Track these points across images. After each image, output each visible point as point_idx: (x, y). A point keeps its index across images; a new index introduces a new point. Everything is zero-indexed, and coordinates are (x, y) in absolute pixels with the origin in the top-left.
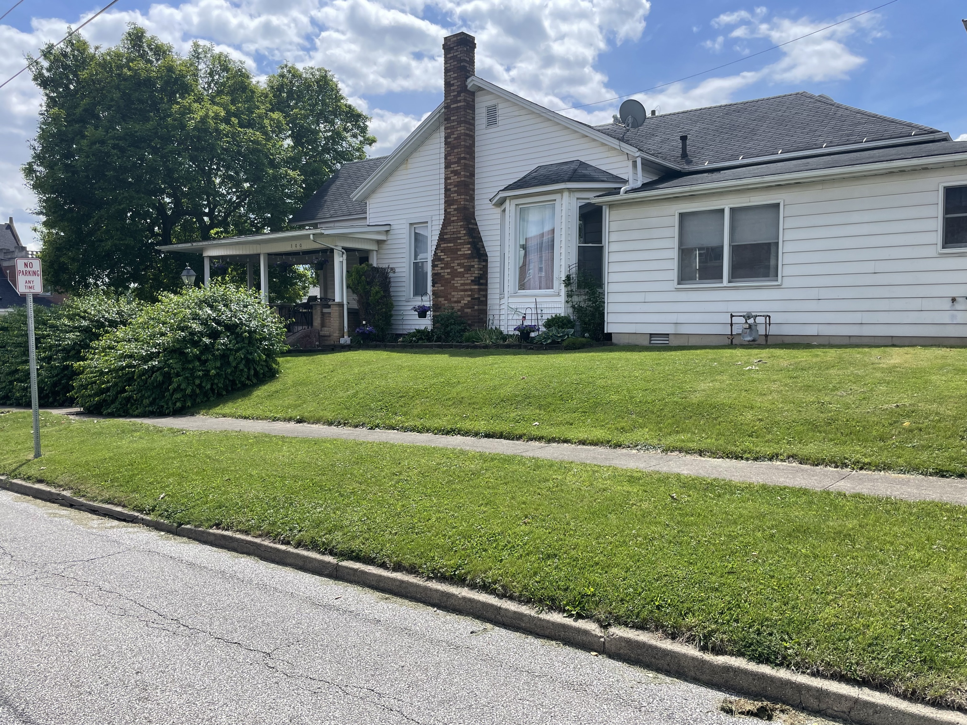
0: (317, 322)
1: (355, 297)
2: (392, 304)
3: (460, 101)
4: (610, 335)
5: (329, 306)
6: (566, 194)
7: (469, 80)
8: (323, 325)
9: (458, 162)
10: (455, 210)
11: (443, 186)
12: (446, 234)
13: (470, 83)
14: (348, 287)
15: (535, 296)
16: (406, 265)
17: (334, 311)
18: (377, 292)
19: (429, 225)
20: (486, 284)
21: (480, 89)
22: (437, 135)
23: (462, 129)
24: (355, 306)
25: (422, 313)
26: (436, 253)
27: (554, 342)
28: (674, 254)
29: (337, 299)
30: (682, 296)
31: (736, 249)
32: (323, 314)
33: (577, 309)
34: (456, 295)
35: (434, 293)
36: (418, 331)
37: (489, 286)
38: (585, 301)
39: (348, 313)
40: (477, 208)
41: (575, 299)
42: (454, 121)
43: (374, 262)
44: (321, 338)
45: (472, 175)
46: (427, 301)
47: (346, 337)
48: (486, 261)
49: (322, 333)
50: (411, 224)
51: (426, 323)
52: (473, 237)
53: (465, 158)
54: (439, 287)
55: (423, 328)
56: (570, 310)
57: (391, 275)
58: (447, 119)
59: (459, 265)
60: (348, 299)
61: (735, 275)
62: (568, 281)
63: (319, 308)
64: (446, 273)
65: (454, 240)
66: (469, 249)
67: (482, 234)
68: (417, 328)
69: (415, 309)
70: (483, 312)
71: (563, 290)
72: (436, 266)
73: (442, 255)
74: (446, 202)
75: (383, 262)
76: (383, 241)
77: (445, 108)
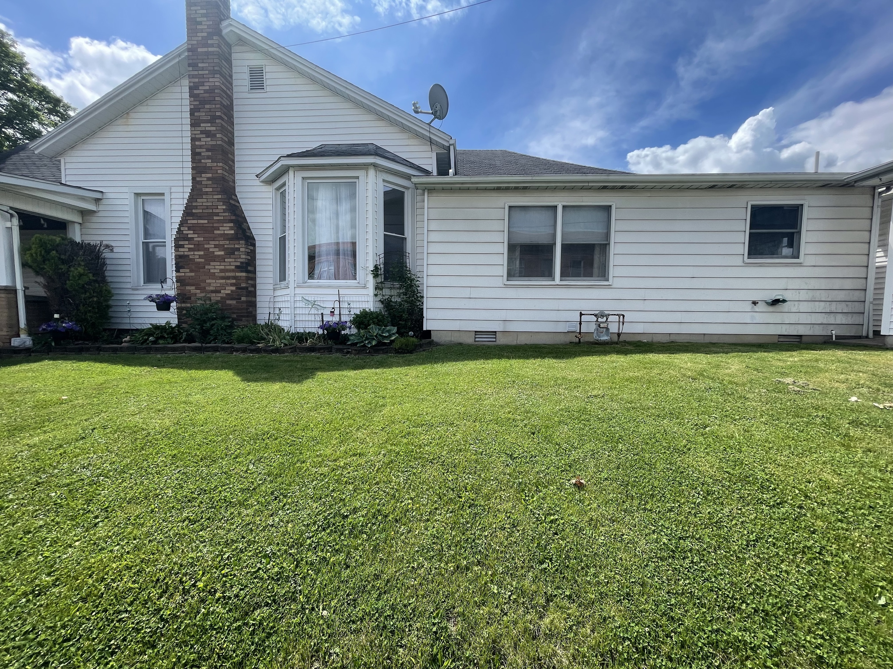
1: (41, 279)
2: (109, 292)
3: (212, 46)
4: (430, 331)
6: (372, 172)
7: (224, 24)
9: (209, 122)
10: (209, 179)
11: (189, 146)
12: (196, 207)
13: (226, 27)
14: (24, 265)
15: (335, 287)
16: (131, 244)
18: (81, 275)
19: (167, 197)
20: (254, 272)
21: (242, 41)
23: (213, 81)
24: (40, 291)
25: (162, 304)
26: (179, 231)
28: (503, 248)
29: (4, 282)
30: (513, 292)
31: (568, 248)
33: (387, 304)
35: (178, 280)
36: (156, 327)
37: (258, 274)
38: (399, 295)
39: (27, 302)
40: (238, 183)
41: (387, 292)
42: (203, 69)
43: (76, 236)
45: (231, 143)
46: (169, 290)
47: (24, 335)
48: (254, 245)
50: (137, 195)
51: (169, 317)
52: (235, 215)
53: (220, 119)
54: (186, 272)
55: (163, 322)
56: (381, 306)
57: (106, 254)
58: (193, 65)
59: (216, 246)
60: (24, 283)
61: (566, 274)
62: (376, 272)
64: (197, 256)
65: (209, 216)
66: (231, 228)
67: (246, 214)
68: (154, 322)
69: (151, 299)
70: (253, 304)
71: (371, 282)
72: (182, 246)
73: (190, 234)
74: (193, 168)
75: (93, 239)
76: (92, 213)
77: (189, 50)
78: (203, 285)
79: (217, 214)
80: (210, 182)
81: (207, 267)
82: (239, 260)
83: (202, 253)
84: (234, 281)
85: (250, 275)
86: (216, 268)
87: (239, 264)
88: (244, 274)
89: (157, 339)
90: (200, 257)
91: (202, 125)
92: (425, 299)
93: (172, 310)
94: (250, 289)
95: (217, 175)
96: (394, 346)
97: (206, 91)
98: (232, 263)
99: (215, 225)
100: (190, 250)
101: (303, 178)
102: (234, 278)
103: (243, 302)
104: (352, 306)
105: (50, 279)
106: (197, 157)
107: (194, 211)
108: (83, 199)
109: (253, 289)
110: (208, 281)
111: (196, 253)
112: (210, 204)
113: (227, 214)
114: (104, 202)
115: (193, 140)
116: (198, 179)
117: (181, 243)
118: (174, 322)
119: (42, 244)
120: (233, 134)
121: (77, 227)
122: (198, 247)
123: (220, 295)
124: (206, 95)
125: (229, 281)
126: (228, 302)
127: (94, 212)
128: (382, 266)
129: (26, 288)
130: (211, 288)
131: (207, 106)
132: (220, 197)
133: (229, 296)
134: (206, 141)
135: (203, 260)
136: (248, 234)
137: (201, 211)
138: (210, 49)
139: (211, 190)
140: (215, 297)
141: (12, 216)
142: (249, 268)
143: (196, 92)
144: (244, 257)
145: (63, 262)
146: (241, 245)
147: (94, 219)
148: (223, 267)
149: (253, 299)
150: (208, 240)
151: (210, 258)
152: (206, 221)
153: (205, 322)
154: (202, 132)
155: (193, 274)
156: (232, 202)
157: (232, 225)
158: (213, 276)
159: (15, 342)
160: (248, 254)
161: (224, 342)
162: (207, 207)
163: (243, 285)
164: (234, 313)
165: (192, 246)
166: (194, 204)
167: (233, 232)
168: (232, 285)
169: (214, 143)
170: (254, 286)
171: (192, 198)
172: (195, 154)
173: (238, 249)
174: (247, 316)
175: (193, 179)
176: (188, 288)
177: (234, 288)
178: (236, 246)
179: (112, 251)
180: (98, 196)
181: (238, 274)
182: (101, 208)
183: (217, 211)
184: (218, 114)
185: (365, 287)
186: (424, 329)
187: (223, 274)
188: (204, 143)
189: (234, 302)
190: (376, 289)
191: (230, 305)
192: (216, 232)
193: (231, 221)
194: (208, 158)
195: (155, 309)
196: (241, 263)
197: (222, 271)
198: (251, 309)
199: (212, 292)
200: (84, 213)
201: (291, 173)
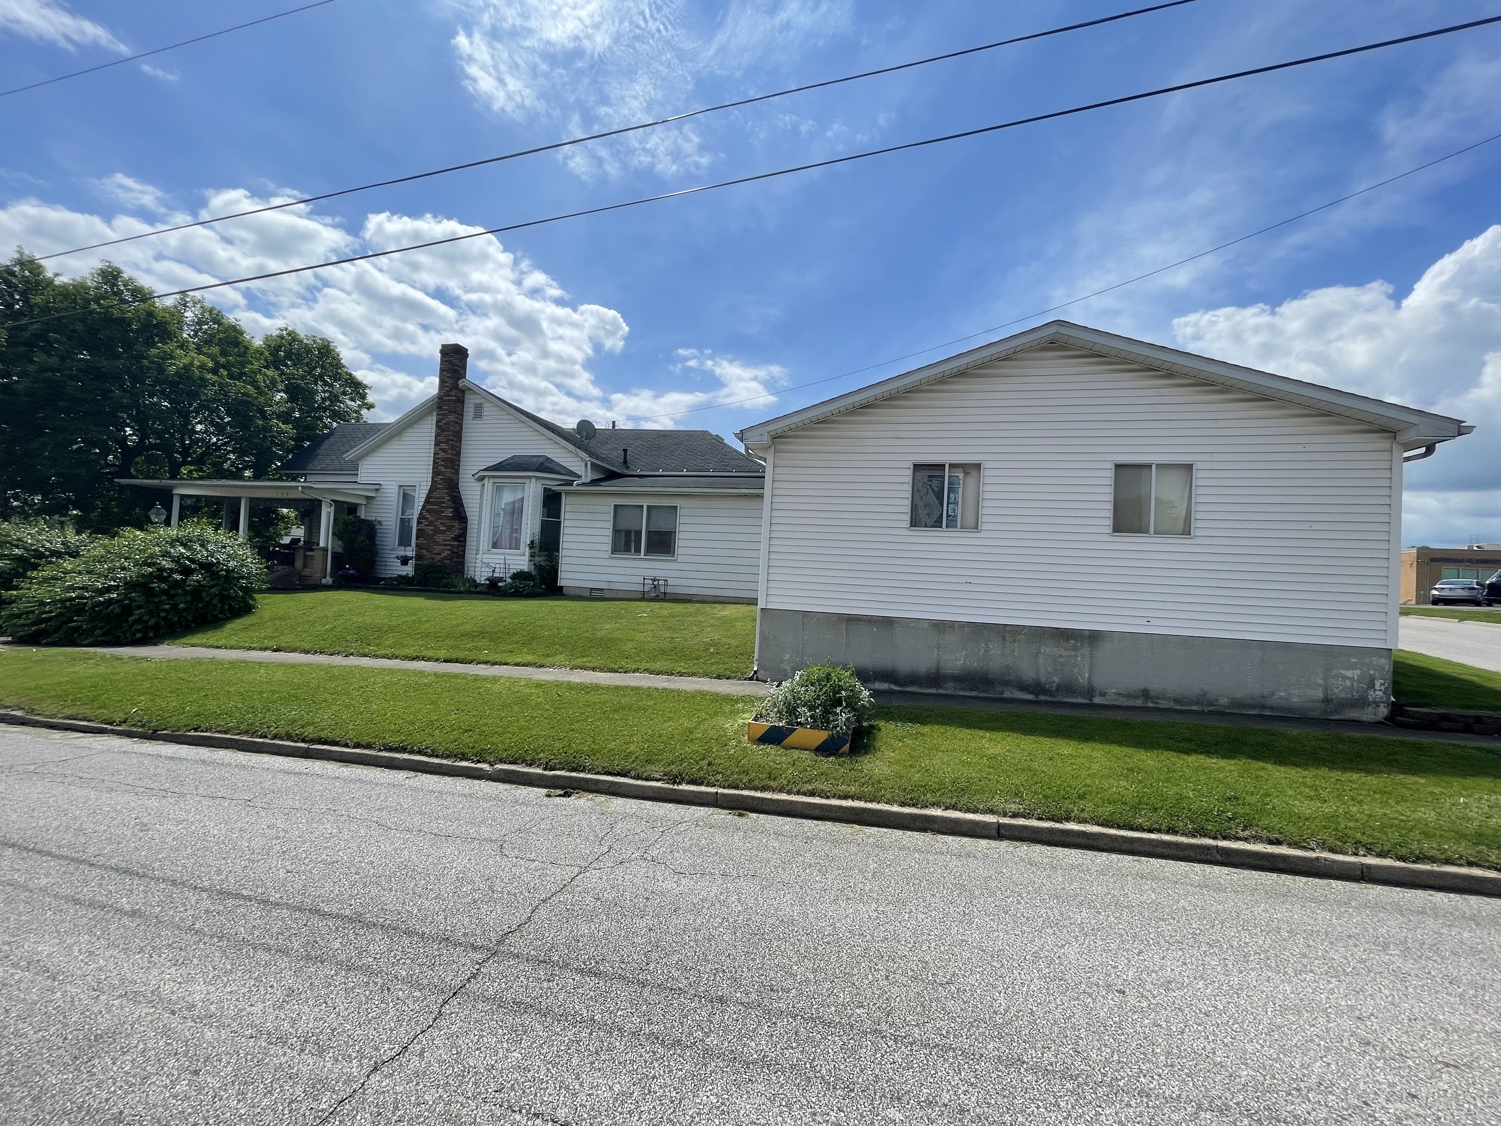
0: (299, 563)
1: (340, 542)
2: (377, 552)
3: (451, 396)
4: (562, 587)
5: (312, 550)
6: (533, 480)
7: (461, 381)
8: (305, 566)
9: (446, 442)
10: (441, 479)
11: (432, 459)
12: (432, 498)
13: (461, 383)
14: (334, 534)
15: (503, 554)
16: (393, 519)
17: (317, 555)
18: (362, 541)
19: (417, 489)
20: (465, 541)
21: (469, 389)
22: (430, 418)
23: (452, 417)
24: (340, 550)
25: (405, 561)
26: (421, 513)
27: (516, 591)
28: (610, 532)
29: (322, 544)
30: (614, 563)
31: (649, 533)
32: (305, 556)
33: (538, 567)
34: (437, 549)
35: (417, 545)
36: (400, 576)
37: (468, 543)
38: (544, 561)
39: (333, 557)
40: (461, 480)
41: (537, 559)
42: (445, 410)
43: (362, 514)
44: (301, 577)
45: (459, 454)
46: (410, 552)
47: (328, 578)
48: (466, 523)
49: (304, 573)
50: (400, 486)
51: (408, 570)
52: (455, 503)
53: (452, 440)
54: (422, 541)
55: (404, 573)
56: (532, 567)
57: (378, 527)
58: (439, 408)
59: (441, 524)
60: (332, 544)
61: (648, 551)
62: (532, 545)
63: (302, 552)
64: (429, 530)
65: (439, 504)
66: (451, 512)
67: (464, 501)
68: (399, 573)
69: (398, 558)
70: (462, 564)
71: (528, 551)
72: (421, 523)
73: (427, 515)
74: (433, 472)
75: (371, 517)
76: (372, 498)
77: (439, 398)
78: (430, 549)
79: (444, 503)
80: (443, 481)
81: (434, 537)
82: (454, 533)
83: (432, 528)
86: (440, 538)
87: (453, 536)
89: (402, 582)
90: (432, 530)
91: (441, 445)
92: (560, 565)
93: (410, 565)
94: (460, 553)
95: (447, 476)
97: (445, 424)
98: (450, 535)
99: (442, 509)
100: (426, 525)
101: (493, 484)
103: (456, 562)
104: (512, 567)
105: (346, 543)
106: (436, 465)
108: (369, 489)
109: (463, 553)
110: (434, 547)
111: (429, 528)
112: (441, 495)
113: (452, 503)
114: (382, 491)
115: (435, 454)
116: (435, 479)
117: (421, 520)
118: (411, 573)
119: (345, 521)
120: (460, 449)
121: (363, 507)
122: (431, 523)
123: (441, 556)
125: (447, 548)
126: (445, 561)
127: (374, 497)
128: (537, 541)
129: (333, 548)
130: (436, 552)
131: (445, 433)
132: (449, 491)
133: (446, 558)
134: (442, 455)
135: (433, 533)
136: (463, 515)
137: (434, 500)
138: (450, 398)
139: (443, 486)
140: (438, 558)
141: (331, 505)
142: (461, 539)
143: (440, 424)
144: (459, 531)
145: (354, 532)
146: (456, 524)
147: (374, 503)
148: (444, 538)
149: (463, 560)
150: (437, 519)
151: (437, 531)
152: (437, 507)
153: (429, 574)
154: (441, 449)
155: (426, 542)
156: (456, 494)
157: (454, 510)
158: (437, 543)
159: (324, 581)
160: (461, 529)
162: (439, 498)
163: (455, 550)
164: (448, 568)
165: (428, 523)
166: (431, 495)
167: (454, 515)
168: (450, 550)
169: (448, 455)
170: (464, 551)
171: (431, 491)
172: (435, 463)
173: (454, 526)
175: (433, 479)
176: (422, 551)
177: (451, 552)
178: (454, 524)
179: (381, 524)
180: (376, 488)
181: (454, 543)
182: (379, 495)
183: (446, 500)
184: (451, 438)
185: (524, 555)
186: (557, 584)
187: (444, 543)
188: (440, 456)
189: (448, 562)
190: (530, 556)
192: (442, 514)
193: (451, 507)
194: (442, 466)
195: (399, 564)
196: (457, 535)
197: (443, 540)
198: (460, 567)
199: (436, 554)
200: (368, 498)
201: (486, 479)
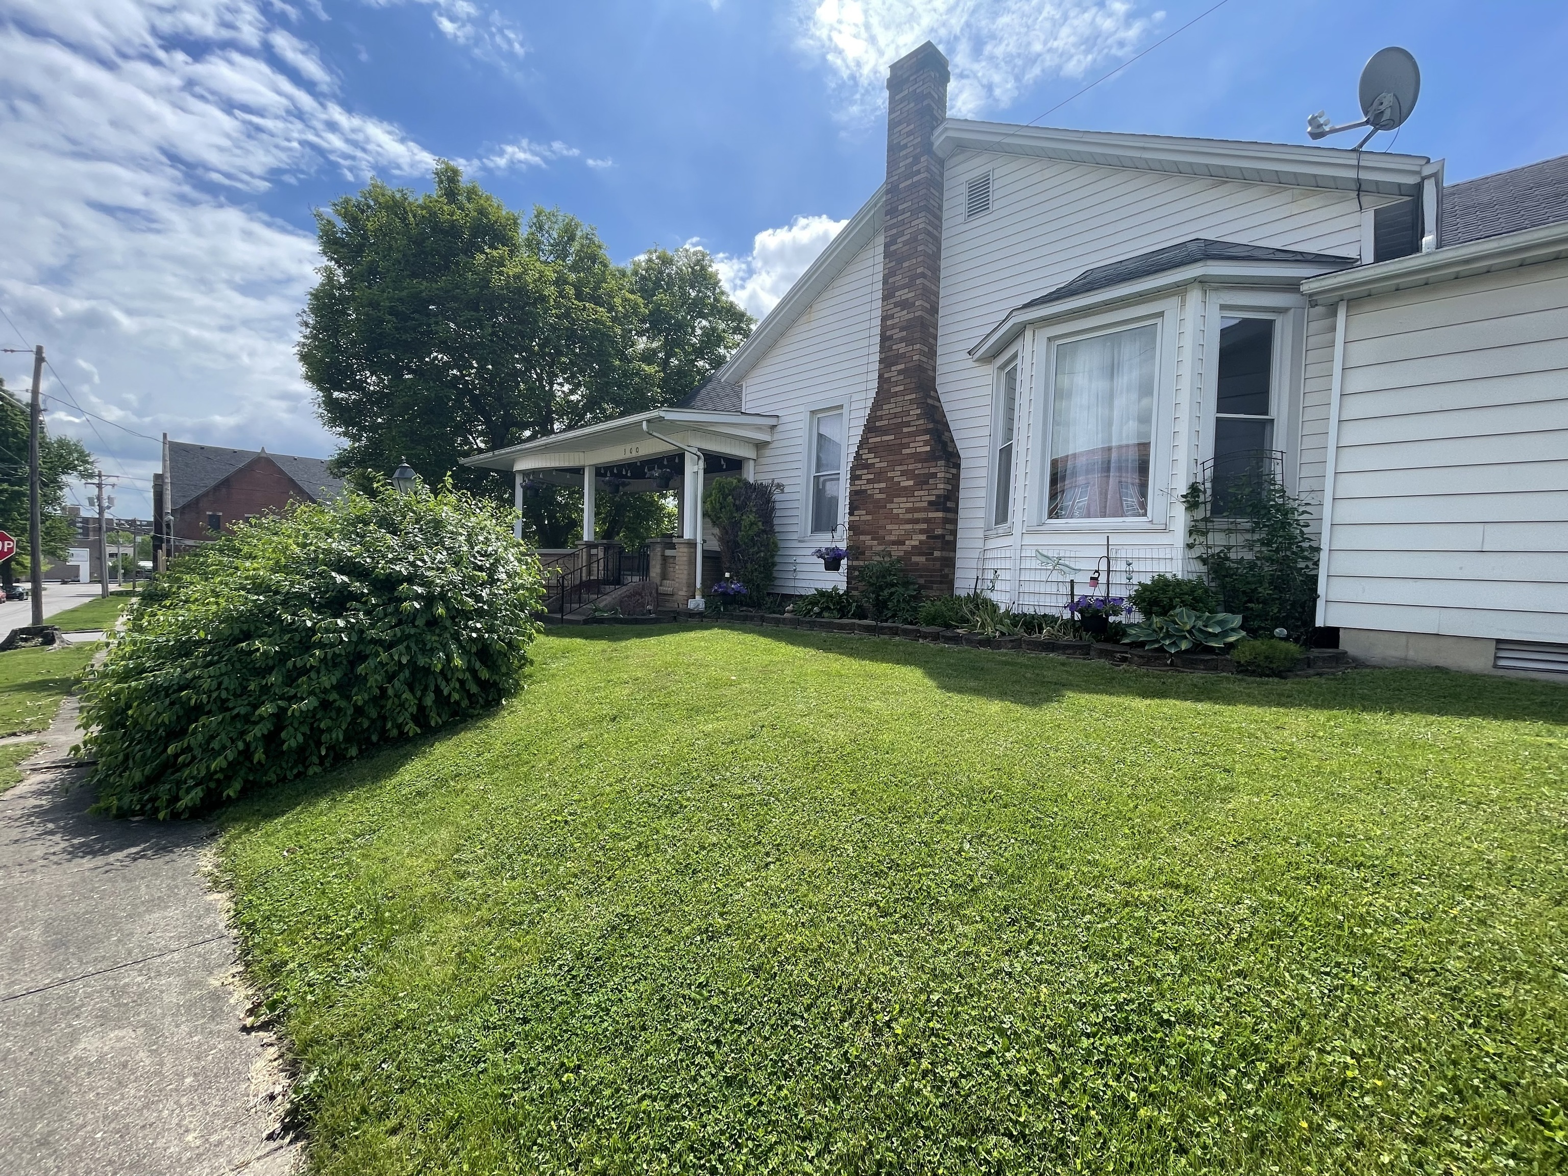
0: (655, 571)
2: (776, 545)
3: (918, 173)
6: (1194, 295)
7: (935, 130)
8: (664, 576)
13: (938, 139)
15: (1097, 532)
16: (802, 481)
17: (681, 553)
18: (752, 524)
19: (845, 410)
20: (956, 511)
22: (868, 253)
25: (832, 561)
26: (858, 456)
29: (687, 535)
32: (665, 559)
34: (895, 531)
35: (852, 527)
36: (822, 594)
37: (961, 514)
40: (940, 370)
45: (934, 310)
47: (698, 597)
48: (958, 466)
49: (662, 589)
50: (813, 412)
51: (837, 581)
52: (934, 421)
53: (923, 275)
54: (862, 515)
55: (828, 587)
56: (1202, 568)
57: (777, 497)
58: (891, 213)
59: (903, 473)
60: (703, 534)
62: (1192, 498)
63: (658, 549)
64: (876, 490)
65: (896, 429)
66: (926, 443)
67: (949, 417)
69: (819, 554)
70: (950, 563)
71: (1180, 518)
72: (859, 477)
73: (870, 458)
74: (881, 362)
75: (764, 478)
76: (766, 443)
77: (888, 192)
78: (881, 532)
80: (901, 377)
81: (889, 506)
82: (935, 492)
83: (883, 485)
84: (925, 526)
85: (950, 515)
87: (933, 498)
88: (940, 514)
89: (822, 610)
90: (881, 491)
91: (897, 294)
92: (1324, 556)
93: (841, 570)
94: (948, 538)
95: (911, 364)
96: (1234, 655)
97: (905, 243)
98: (924, 497)
99: (904, 441)
100: (869, 481)
101: (1049, 339)
102: (926, 520)
103: (936, 559)
104: (1135, 567)
105: (724, 531)
106: (887, 344)
107: (878, 424)
108: (759, 428)
109: (951, 538)
110: (889, 527)
111: (876, 486)
112: (899, 409)
113: (921, 422)
115: (884, 319)
116: (886, 376)
117: (858, 473)
118: (842, 587)
119: (721, 489)
120: (937, 294)
122: (880, 476)
123: (904, 548)
124: (907, 247)
125: (917, 527)
126: (915, 559)
127: (768, 443)
128: (1208, 485)
129: (704, 541)
130: (893, 538)
131: (905, 264)
132: (914, 396)
133: (917, 550)
134: (900, 316)
135: (884, 496)
136: (950, 450)
137: (886, 422)
138: (915, 179)
139: (902, 388)
140: (897, 552)
141: (699, 458)
142: (949, 504)
143: (893, 248)
144: (942, 486)
145: (738, 509)
146: (940, 470)
147: (767, 452)
148: (910, 505)
149: (951, 554)
150: (892, 465)
151: (894, 491)
152: (892, 437)
153: (881, 588)
154: (896, 305)
155: (869, 517)
156: (930, 401)
157: (927, 437)
158: (896, 519)
159: (692, 604)
160: (947, 481)
161: (905, 621)
162: (896, 415)
163: (939, 532)
164: (921, 576)
165: (872, 476)
166: (879, 413)
167: (928, 448)
168: (922, 532)
169: (911, 316)
170: (954, 533)
171: (877, 405)
172: (885, 338)
173: (934, 475)
174: (941, 583)
175: (880, 376)
176: (862, 538)
177: (923, 537)
178: (932, 470)
179: (782, 491)
180: (773, 422)
181: (931, 515)
182: (776, 437)
183: (909, 419)
184: (919, 271)
185: (1165, 530)
186: (1319, 623)
187: (910, 516)
188: (897, 320)
189: (922, 559)
190: (1191, 533)
191: (917, 564)
192: (905, 451)
193: (926, 431)
194: (902, 340)
196: (938, 496)
197: (908, 510)
198: (946, 571)
201: (1028, 334)
